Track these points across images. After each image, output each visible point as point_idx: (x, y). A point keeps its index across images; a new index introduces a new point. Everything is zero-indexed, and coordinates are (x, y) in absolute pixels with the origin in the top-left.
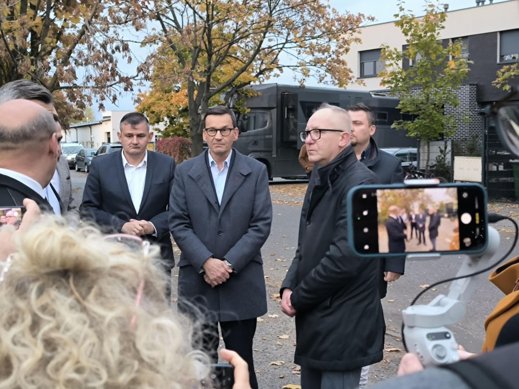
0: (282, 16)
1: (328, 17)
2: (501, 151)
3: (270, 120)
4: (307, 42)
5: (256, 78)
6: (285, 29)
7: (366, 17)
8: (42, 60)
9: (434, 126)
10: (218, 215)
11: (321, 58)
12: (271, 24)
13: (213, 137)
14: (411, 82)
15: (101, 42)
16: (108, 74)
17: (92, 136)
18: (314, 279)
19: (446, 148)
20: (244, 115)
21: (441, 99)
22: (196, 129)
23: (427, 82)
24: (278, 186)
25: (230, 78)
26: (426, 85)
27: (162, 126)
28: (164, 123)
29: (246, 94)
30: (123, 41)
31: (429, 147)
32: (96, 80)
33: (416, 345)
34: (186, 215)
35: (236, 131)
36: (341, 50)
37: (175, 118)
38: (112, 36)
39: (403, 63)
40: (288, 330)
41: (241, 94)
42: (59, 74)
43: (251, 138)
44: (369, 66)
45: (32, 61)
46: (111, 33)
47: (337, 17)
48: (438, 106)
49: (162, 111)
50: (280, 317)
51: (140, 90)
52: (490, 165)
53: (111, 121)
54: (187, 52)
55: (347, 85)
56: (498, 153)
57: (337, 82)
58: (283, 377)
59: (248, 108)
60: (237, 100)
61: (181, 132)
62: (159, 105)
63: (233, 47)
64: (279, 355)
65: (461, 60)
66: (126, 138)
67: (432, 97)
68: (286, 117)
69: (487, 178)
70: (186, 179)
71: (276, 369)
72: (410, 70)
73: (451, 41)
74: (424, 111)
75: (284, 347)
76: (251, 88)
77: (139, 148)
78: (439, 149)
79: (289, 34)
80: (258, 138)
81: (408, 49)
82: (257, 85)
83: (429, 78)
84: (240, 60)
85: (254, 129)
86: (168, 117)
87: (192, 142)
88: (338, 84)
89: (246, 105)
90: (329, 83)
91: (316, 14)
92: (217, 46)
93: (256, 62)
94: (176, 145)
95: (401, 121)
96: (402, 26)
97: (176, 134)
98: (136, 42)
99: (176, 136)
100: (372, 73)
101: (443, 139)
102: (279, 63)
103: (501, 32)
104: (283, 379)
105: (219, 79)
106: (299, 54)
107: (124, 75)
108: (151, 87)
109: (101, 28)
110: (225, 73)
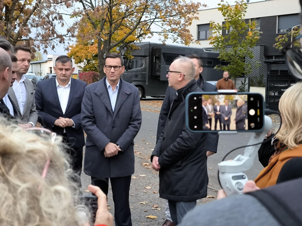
0: (154, 3)
1: (180, 4)
2: (277, 84)
3: (145, 63)
4: (168, 19)
5: (137, 39)
6: (155, 11)
7: (202, 5)
8: (11, 23)
9: (239, 69)
10: (113, 117)
11: (175, 28)
12: (147, 7)
13: (109, 71)
14: (227, 43)
15: (46, 14)
16: (50, 33)
17: (41, 69)
18: (172, 150)
19: (245, 82)
20: (130, 60)
21: (243, 53)
22: (102, 67)
23: (236, 44)
24: (149, 101)
25: (123, 38)
26: (235, 46)
27: (82, 65)
28: (83, 63)
29: (132, 48)
30: (59, 14)
31: (235, 81)
32: (43, 36)
33: (226, 183)
34: (92, 116)
35: (123, 68)
36: (187, 24)
37: (90, 60)
38: (53, 10)
39: (222, 31)
40: (150, 184)
41: (128, 47)
42: (21, 32)
43: (134, 73)
44: (202, 34)
45: (5, 23)
46: (52, 9)
47: (185, 4)
48: (241, 58)
49: (82, 56)
50: (146, 176)
51: (69, 43)
52: (270, 92)
53: (53, 61)
54: (98, 22)
55: (189, 44)
56: (275, 85)
57: (184, 42)
58: (146, 211)
59: (133, 56)
60: (126, 51)
61: (94, 69)
62: (81, 52)
63: (125, 20)
64: (145, 198)
65: (256, 31)
66: (58, 71)
67: (238, 52)
68: (154, 62)
69: (268, 99)
70: (93, 95)
71: (142, 206)
72: (226, 36)
73: (250, 20)
74: (233, 60)
75: (148, 193)
76: (134, 44)
77: (66, 76)
78: (241, 82)
79: (157, 14)
80: (138, 73)
81: (225, 24)
82: (138, 43)
83: (237, 41)
84: (129, 28)
85: (136, 68)
86: (86, 59)
87: (99, 74)
88: (185, 43)
89: (131, 54)
90: (179, 42)
91: (173, 2)
92: (115, 19)
93: (138, 29)
94: (91, 76)
95: (220, 65)
96: (222, 11)
97: (90, 69)
98: (67, 14)
99: (91, 71)
100: (204, 38)
101: (243, 77)
102: (151, 30)
103: (279, 16)
104: (146, 213)
105: (116, 39)
106: (162, 25)
107: (59, 34)
108: (76, 42)
109: (46, 5)
110: (119, 35)
